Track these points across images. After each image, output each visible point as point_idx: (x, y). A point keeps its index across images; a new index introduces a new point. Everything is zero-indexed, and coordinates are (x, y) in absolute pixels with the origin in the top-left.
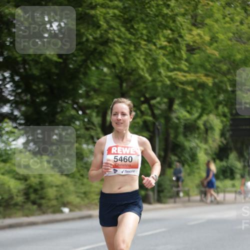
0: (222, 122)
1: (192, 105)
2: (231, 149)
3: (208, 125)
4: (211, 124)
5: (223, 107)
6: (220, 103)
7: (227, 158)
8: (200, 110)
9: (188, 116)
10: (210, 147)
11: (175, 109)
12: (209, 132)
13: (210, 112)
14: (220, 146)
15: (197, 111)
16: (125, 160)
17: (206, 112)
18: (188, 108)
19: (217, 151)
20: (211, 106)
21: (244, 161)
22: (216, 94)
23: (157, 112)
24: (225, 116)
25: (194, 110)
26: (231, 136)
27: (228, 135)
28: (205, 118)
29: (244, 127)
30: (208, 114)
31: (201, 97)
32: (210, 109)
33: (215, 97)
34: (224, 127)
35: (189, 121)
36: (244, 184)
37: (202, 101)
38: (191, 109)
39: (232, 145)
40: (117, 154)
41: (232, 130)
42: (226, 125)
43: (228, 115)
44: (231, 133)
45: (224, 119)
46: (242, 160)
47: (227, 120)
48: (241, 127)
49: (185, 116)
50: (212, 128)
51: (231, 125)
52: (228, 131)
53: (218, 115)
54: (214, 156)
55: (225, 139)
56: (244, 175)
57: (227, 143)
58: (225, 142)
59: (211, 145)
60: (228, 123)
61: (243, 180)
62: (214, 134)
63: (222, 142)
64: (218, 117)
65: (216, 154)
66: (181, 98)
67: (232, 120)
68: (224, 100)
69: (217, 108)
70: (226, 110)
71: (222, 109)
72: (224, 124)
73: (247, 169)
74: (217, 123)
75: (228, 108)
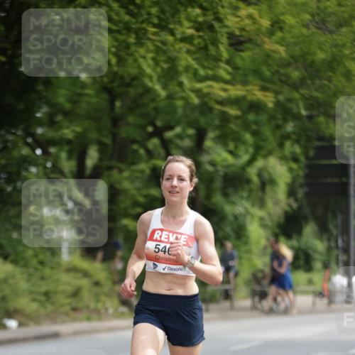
0: (290, 170)
1: (238, 140)
2: (306, 219)
3: (266, 176)
4: (270, 174)
5: (292, 145)
6: (287, 137)
7: (300, 233)
8: (251, 150)
9: (230, 159)
10: (269, 214)
11: (208, 148)
12: (268, 188)
13: (270, 153)
14: (286, 213)
15: (247, 152)
17: (263, 152)
18: (231, 146)
19: (282, 220)
20: (272, 143)
21: (329, 240)
22: (280, 122)
24: (295, 160)
25: (242, 148)
26: (307, 195)
27: (301, 193)
28: (260, 163)
29: (329, 180)
30: (265, 157)
31: (254, 127)
32: (269, 148)
33: (278, 127)
34: (294, 179)
35: (232, 169)
36: (329, 279)
37: (256, 134)
38: (236, 147)
39: (307, 210)
40: (160, 241)
41: (308, 185)
42: (298, 176)
43: (302, 158)
44: (306, 189)
45: (294, 166)
46: (325, 237)
47: (300, 168)
48: (324, 180)
49: (225, 160)
50: (273, 182)
51: (306, 176)
52: (301, 186)
53: (283, 159)
54: (277, 230)
55: (296, 200)
56: (329, 263)
57: (300, 208)
58: (295, 205)
59: (272, 211)
60: (301, 173)
61: (327, 273)
62: (276, 192)
63: (290, 205)
64: (283, 162)
65: (279, 226)
66: (217, 128)
67: (308, 167)
68: (294, 133)
69: (281, 145)
70: (298, 149)
71: (290, 148)
72: (295, 174)
73: (335, 253)
74: (281, 172)
75: (301, 146)
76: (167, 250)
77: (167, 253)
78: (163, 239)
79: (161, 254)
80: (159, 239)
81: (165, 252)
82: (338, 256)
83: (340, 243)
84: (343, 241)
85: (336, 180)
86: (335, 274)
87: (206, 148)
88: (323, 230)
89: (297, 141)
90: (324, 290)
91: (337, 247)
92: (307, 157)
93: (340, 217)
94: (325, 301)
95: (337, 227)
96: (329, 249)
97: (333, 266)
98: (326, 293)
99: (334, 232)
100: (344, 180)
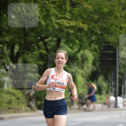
0: (94, 55)
1: (73, 43)
2: (99, 74)
3: (84, 57)
4: (86, 56)
5: (94, 45)
6: (92, 42)
7: (97, 79)
8: (78, 47)
9: (70, 50)
10: (85, 72)
11: (62, 45)
12: (85, 62)
13: (86, 48)
14: (92, 71)
15: (77, 47)
16: (60, 84)
17: (83, 48)
18: (71, 45)
19: (90, 74)
20: (87, 44)
21: (108, 82)
22: (90, 36)
23: (49, 47)
24: (95, 51)
25: (75, 46)
26: (100, 65)
27: (97, 64)
28: (82, 52)
29: (109, 59)
30: (84, 49)
31: (80, 38)
32: (85, 46)
33: (89, 38)
34: (95, 58)
35: (71, 54)
36: (108, 98)
37: (80, 40)
38: (73, 45)
39: (100, 71)
40: (57, 80)
41: (100, 61)
42: (97, 57)
43: (98, 50)
44: (100, 63)
45: (95, 53)
46: (107, 81)
47: (97, 54)
48: (107, 59)
50: (87, 59)
51: (100, 57)
52: (98, 61)
53: (91, 50)
54: (88, 79)
55: (96, 67)
56: (108, 91)
57: (97, 70)
58: (95, 69)
59: (86, 71)
60: (98, 56)
61: (108, 95)
62: (88, 64)
63: (93, 69)
64: (91, 52)
65: (89, 77)
66: (65, 38)
67: (101, 54)
68: (95, 40)
69: (90, 45)
70: (96, 47)
71: (94, 46)
72: (95, 56)
73: (111, 87)
74: (90, 55)
75: (98, 45)
76: (59, 83)
77: (59, 84)
78: (57, 79)
79: (57, 84)
80: (56, 79)
81: (58, 83)
82: (112, 89)
83: (113, 84)
84: (114, 83)
85: (111, 59)
86: (111, 96)
87: (61, 46)
88: (106, 78)
89: (96, 44)
90: (106, 102)
91: (111, 85)
92: (100, 50)
93: (113, 74)
94: (107, 106)
95: (111, 77)
96: (108, 86)
97: (110, 93)
98: (107, 103)
99: (111, 79)
100: (114, 59)
